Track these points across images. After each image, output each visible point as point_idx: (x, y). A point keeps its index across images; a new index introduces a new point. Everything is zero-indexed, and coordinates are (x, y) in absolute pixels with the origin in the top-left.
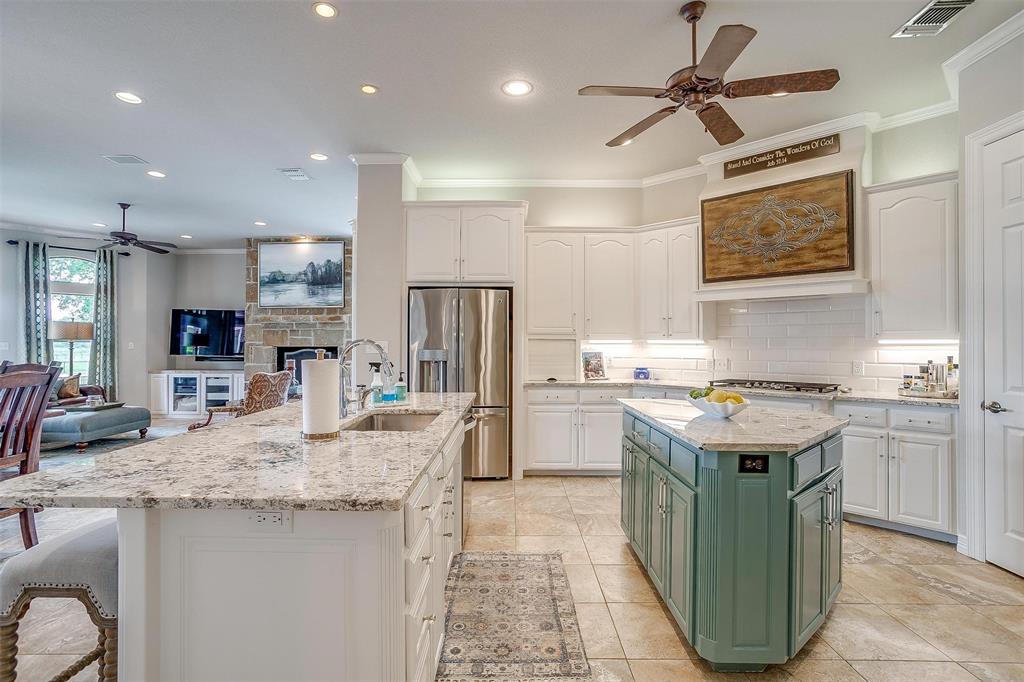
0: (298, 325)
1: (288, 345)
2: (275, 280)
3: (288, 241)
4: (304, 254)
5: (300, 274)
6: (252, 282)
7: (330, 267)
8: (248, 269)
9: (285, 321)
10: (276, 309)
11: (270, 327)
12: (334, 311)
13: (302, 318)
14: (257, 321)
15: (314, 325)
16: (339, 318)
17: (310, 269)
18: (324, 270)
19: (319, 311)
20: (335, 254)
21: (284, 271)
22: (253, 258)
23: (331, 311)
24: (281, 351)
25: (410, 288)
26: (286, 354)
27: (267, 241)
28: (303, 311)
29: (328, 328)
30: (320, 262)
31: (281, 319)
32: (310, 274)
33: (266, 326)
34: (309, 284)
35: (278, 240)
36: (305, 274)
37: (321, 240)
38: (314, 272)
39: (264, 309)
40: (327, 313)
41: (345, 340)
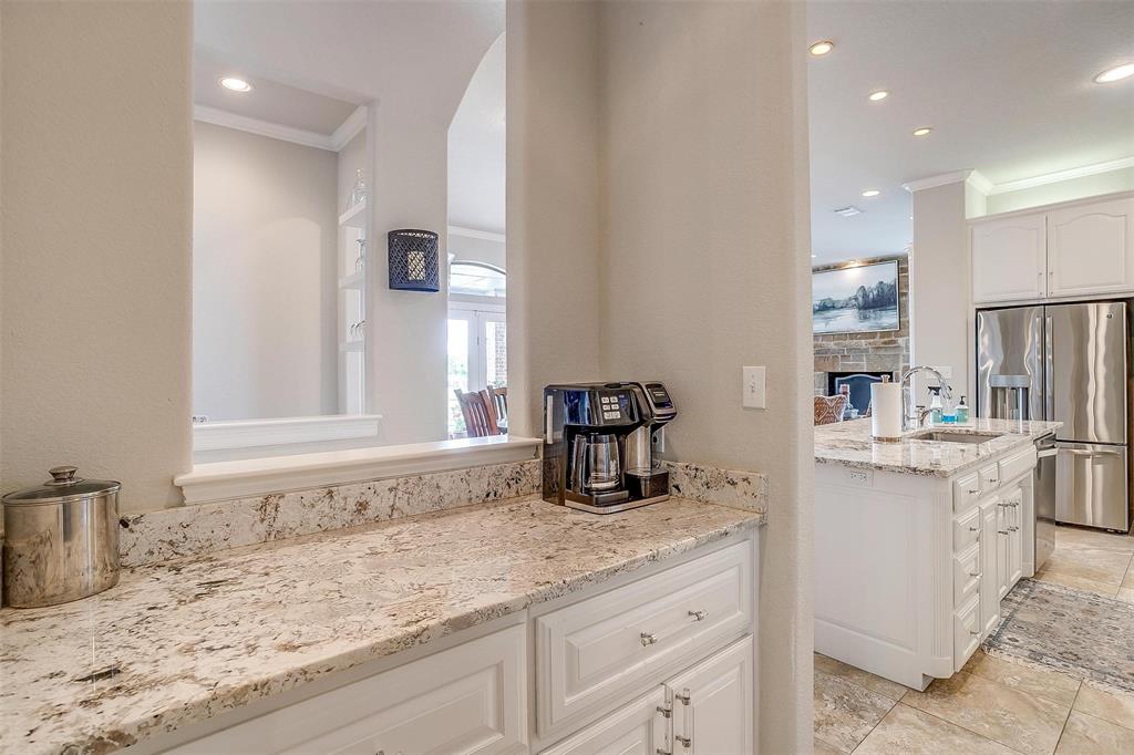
0: (850, 350)
1: (840, 370)
2: (824, 308)
3: (837, 267)
4: (854, 278)
5: (850, 299)
7: (883, 292)
9: (836, 347)
10: (827, 336)
11: (822, 354)
12: (888, 334)
13: (853, 343)
15: (866, 350)
16: (894, 342)
17: (861, 293)
18: (875, 292)
19: (872, 335)
20: (888, 274)
21: (834, 298)
23: (883, 335)
24: (832, 376)
25: (978, 310)
26: (837, 379)
28: (853, 336)
29: (882, 352)
30: (871, 284)
31: (832, 345)
32: (860, 299)
33: (818, 352)
34: (860, 309)
35: (827, 268)
36: (856, 299)
37: (873, 262)
38: (865, 296)
40: (881, 337)
41: (901, 365)
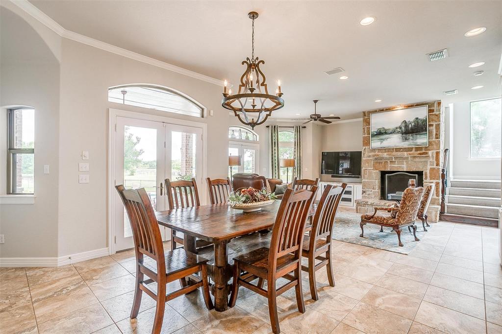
0: (396, 158)
1: (389, 170)
2: (380, 133)
3: (388, 110)
5: (397, 128)
6: (366, 135)
7: (418, 123)
8: (364, 128)
9: (388, 156)
10: (381, 150)
11: (378, 160)
12: (421, 149)
13: (399, 154)
14: (369, 156)
15: (407, 158)
16: (427, 153)
17: (404, 125)
18: (413, 124)
19: (410, 149)
21: (386, 128)
22: (367, 122)
23: (417, 149)
26: (387, 175)
27: (375, 112)
28: (398, 150)
29: (417, 160)
31: (385, 155)
32: (403, 128)
33: (376, 159)
34: (403, 134)
35: (382, 110)
36: (400, 128)
37: (411, 106)
38: (406, 126)
39: (374, 150)
40: (415, 151)
41: (429, 167)
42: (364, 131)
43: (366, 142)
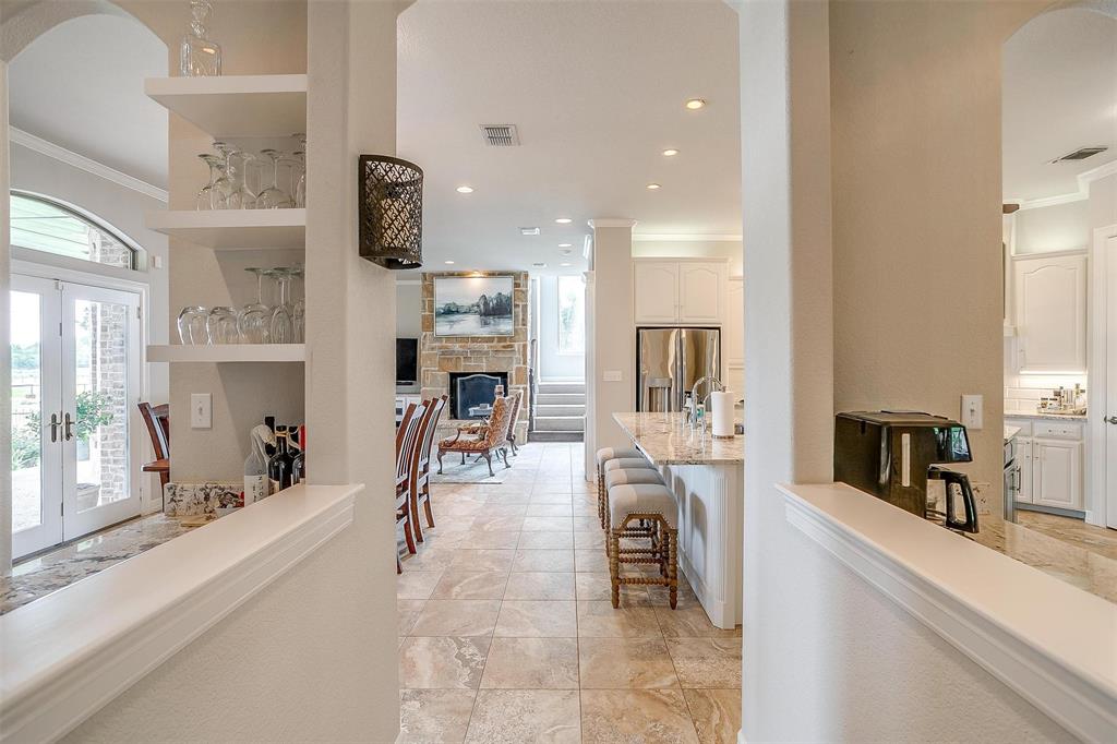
0: (472, 352)
1: (462, 371)
2: (449, 311)
3: (461, 275)
4: (476, 287)
5: (473, 306)
6: (427, 313)
7: (501, 301)
8: (423, 301)
9: (461, 349)
10: (449, 338)
11: (446, 354)
12: (504, 339)
13: (476, 346)
14: (433, 349)
15: (487, 353)
16: (512, 346)
17: (482, 301)
18: (495, 302)
19: (490, 340)
20: (505, 287)
21: (458, 303)
22: (429, 291)
23: (501, 339)
24: (453, 376)
25: (638, 329)
26: (459, 379)
27: (441, 275)
28: (475, 339)
29: (500, 355)
30: (492, 295)
31: (457, 347)
32: (482, 307)
33: (443, 353)
34: (481, 315)
35: (451, 275)
36: (478, 306)
37: (492, 275)
38: (486, 304)
39: (439, 339)
40: (499, 342)
41: (515, 366)
42: (424, 305)
43: (428, 325)
